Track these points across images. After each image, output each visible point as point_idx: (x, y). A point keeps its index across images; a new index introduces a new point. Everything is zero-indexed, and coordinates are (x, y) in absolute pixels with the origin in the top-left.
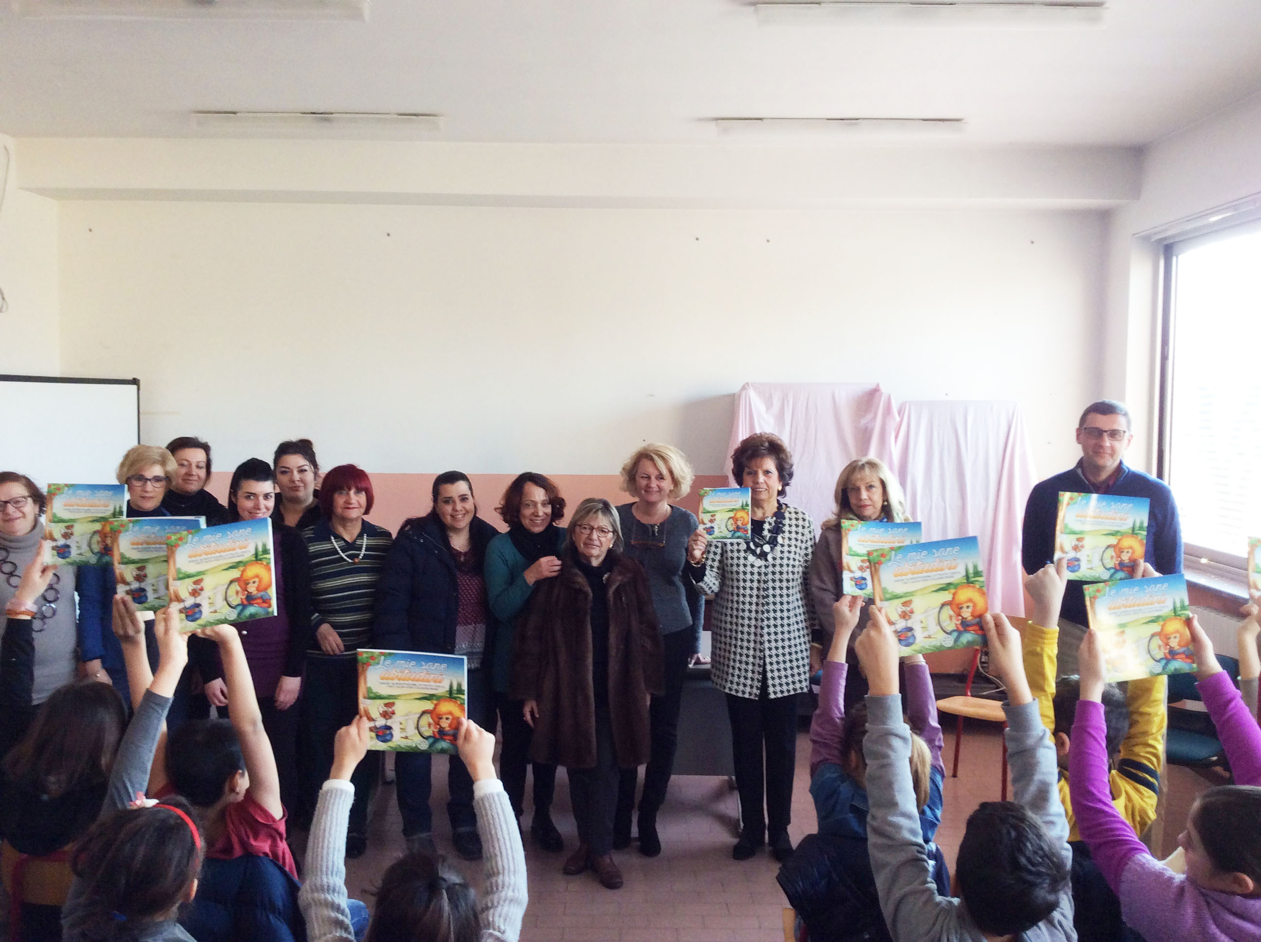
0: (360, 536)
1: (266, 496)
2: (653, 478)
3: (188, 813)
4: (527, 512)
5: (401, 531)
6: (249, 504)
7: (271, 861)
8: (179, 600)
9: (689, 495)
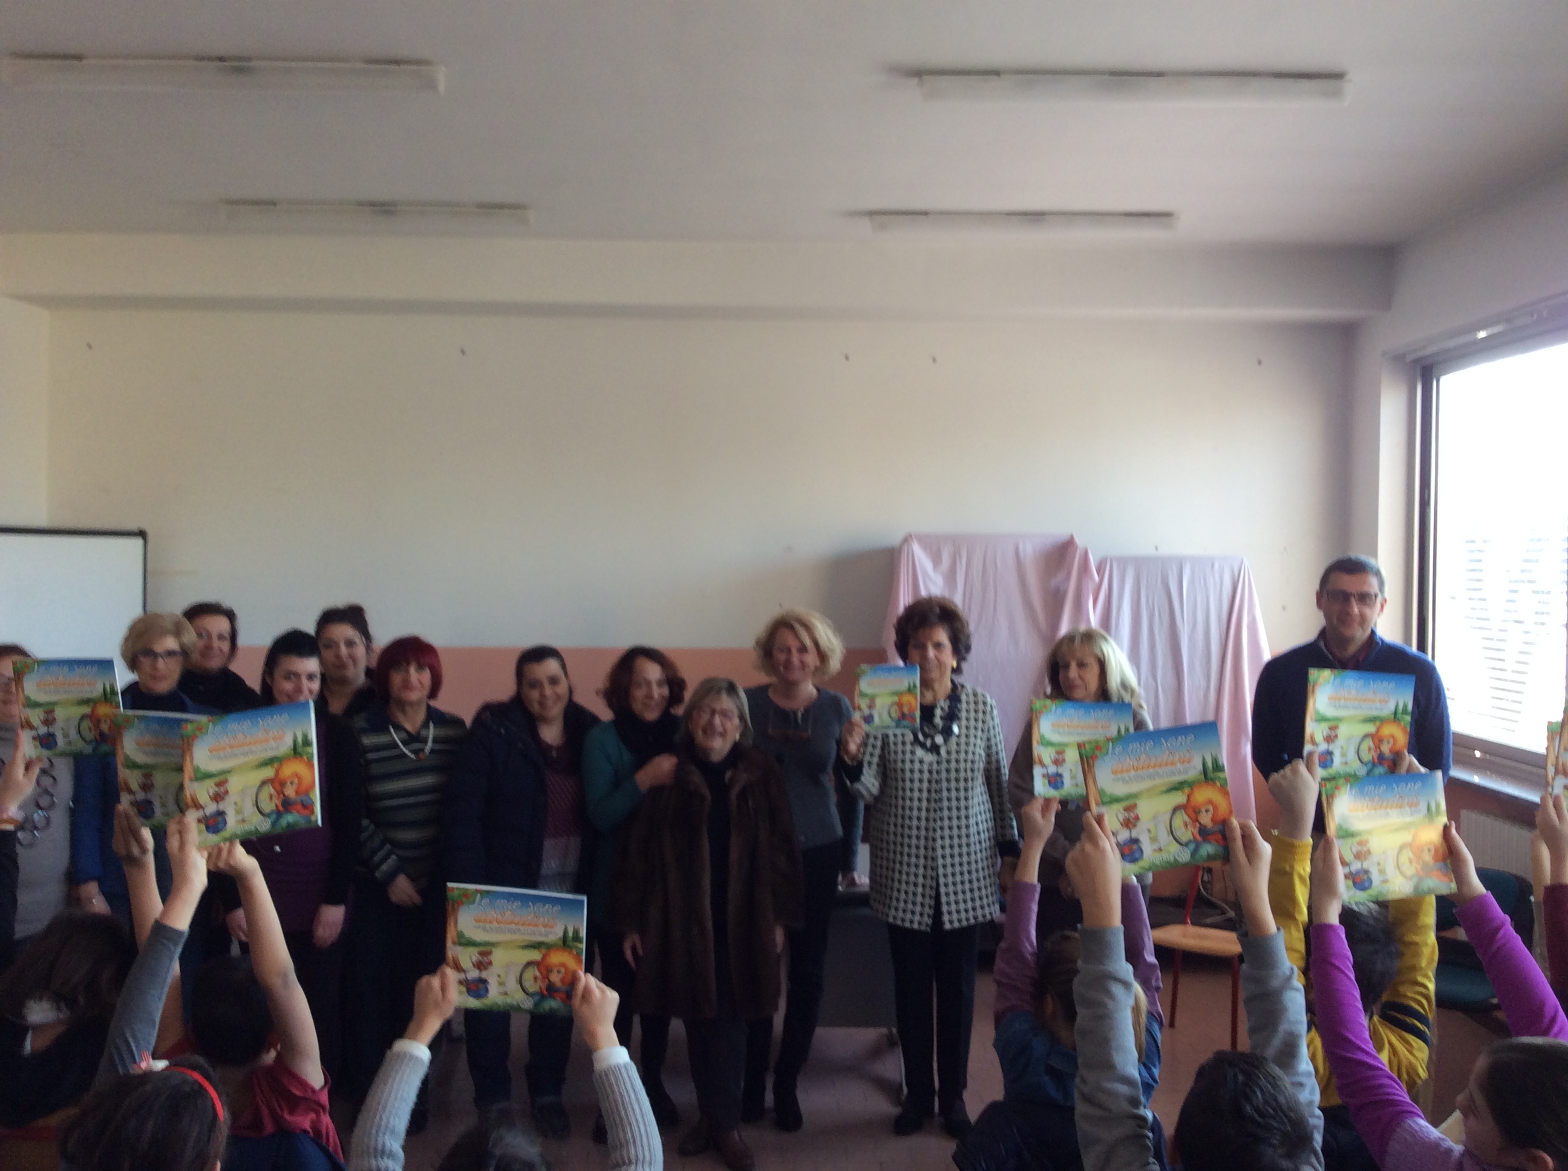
0: (425, 725)
1: (311, 677)
2: (794, 651)
3: (208, 1078)
4: (639, 694)
5: (478, 719)
6: (288, 686)
7: (313, 1140)
8: (197, 806)
9: (840, 674)
